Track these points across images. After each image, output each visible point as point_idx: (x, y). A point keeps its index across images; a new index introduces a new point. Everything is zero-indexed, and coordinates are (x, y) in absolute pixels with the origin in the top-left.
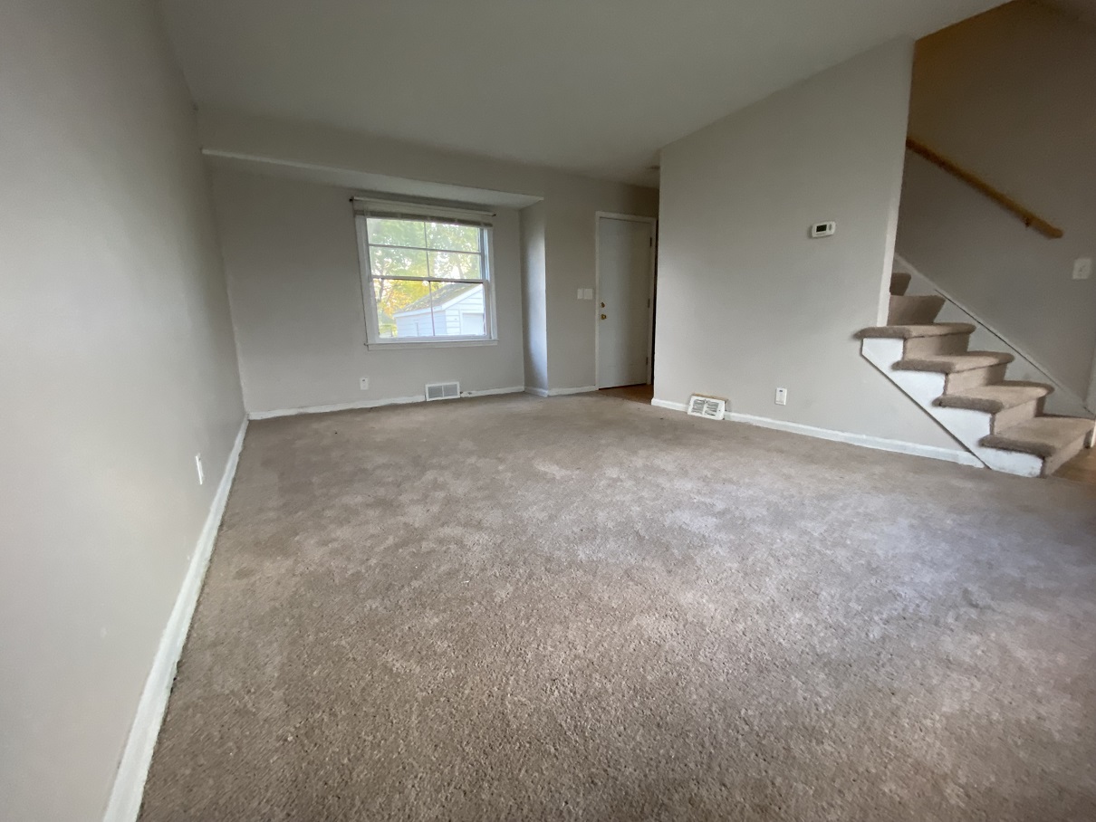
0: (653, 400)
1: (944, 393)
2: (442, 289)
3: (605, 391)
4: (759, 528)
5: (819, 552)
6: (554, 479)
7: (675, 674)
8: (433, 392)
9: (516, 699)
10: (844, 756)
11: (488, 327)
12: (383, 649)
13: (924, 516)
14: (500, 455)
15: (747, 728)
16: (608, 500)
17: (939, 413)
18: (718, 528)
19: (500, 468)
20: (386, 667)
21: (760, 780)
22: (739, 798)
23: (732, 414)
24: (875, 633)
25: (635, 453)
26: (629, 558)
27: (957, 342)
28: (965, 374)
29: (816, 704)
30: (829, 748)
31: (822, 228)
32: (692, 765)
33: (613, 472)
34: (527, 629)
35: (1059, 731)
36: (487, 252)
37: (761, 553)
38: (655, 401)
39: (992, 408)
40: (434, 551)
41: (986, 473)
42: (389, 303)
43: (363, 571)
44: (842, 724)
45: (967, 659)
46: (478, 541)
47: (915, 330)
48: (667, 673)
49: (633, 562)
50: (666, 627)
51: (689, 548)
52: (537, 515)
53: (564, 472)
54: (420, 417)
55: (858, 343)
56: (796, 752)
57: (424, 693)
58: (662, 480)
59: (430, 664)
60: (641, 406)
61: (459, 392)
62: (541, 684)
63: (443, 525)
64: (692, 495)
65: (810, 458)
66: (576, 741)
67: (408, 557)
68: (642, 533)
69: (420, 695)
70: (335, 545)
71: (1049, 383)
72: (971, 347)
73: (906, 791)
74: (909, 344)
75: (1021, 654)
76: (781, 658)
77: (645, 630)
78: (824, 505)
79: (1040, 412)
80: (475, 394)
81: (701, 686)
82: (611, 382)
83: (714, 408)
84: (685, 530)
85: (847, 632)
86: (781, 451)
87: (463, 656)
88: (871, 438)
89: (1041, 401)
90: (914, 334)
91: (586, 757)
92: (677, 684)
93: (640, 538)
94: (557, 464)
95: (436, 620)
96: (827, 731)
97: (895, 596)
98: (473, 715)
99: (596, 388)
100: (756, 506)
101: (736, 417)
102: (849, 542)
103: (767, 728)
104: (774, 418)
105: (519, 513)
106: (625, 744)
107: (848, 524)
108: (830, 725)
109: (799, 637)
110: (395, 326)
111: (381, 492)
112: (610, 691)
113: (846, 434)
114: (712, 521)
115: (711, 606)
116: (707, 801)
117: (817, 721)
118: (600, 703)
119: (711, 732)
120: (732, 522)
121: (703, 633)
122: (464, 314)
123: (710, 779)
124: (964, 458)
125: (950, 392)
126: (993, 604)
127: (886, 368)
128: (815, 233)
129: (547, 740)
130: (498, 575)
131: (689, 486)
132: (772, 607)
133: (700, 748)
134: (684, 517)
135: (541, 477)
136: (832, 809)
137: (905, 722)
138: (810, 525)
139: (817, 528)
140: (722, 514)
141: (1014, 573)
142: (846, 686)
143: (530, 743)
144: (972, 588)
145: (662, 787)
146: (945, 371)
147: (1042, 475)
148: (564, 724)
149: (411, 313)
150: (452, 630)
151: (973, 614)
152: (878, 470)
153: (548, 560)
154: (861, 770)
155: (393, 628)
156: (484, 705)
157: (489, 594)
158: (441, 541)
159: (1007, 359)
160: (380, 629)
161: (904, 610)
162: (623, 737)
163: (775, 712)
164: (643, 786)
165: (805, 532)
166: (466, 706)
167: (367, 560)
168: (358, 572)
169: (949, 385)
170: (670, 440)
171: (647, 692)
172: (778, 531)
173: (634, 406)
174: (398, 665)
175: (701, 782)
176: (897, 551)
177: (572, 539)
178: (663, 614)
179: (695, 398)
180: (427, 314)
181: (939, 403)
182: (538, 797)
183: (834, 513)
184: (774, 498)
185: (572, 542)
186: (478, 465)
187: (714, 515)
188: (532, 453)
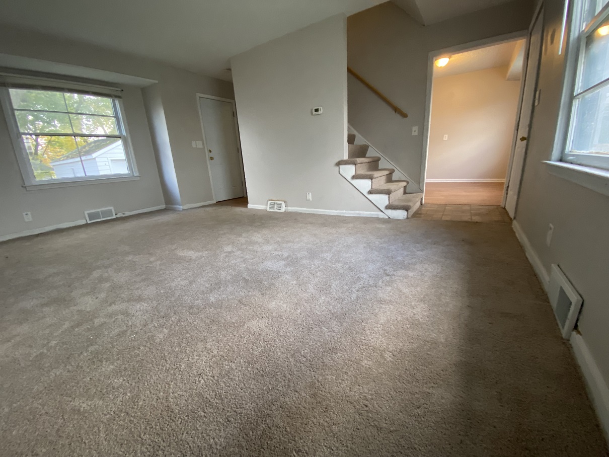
0: (248, 205)
1: (371, 188)
2: (91, 143)
3: (220, 203)
4: (304, 262)
5: (330, 267)
6: (191, 259)
7: (269, 346)
8: (91, 216)
9: (176, 394)
10: (346, 356)
11: (130, 167)
12: (70, 399)
13: (368, 242)
14: (151, 252)
15: (304, 359)
16: (226, 265)
17: (371, 197)
18: (285, 266)
19: (152, 259)
20: (74, 410)
21: (312, 382)
22: (304, 395)
23: (289, 208)
24: (354, 296)
25: (240, 235)
26: (241, 293)
27: (374, 165)
28: (379, 179)
29: (333, 337)
30: (340, 355)
31: (317, 110)
32: (280, 389)
33: (228, 249)
34: (180, 352)
35: (421, 318)
36: (120, 116)
37: (306, 273)
38: (250, 206)
39: (388, 192)
40: (105, 323)
41: (389, 221)
42: (45, 155)
43: (45, 351)
44: (344, 342)
45: (387, 298)
46: (139, 309)
47: (359, 160)
48: (264, 347)
49: (243, 294)
50: (262, 324)
51: (272, 279)
52: (181, 283)
53: (197, 254)
54: (83, 235)
55: (338, 168)
56: (327, 361)
57: (108, 416)
58: (256, 248)
59: (111, 396)
60: (242, 209)
61: (114, 214)
62: (192, 379)
63: (110, 305)
64: (272, 252)
65: (324, 225)
66: (217, 403)
67: (83, 333)
68: (247, 278)
69: (104, 419)
70: (18, 339)
71: (407, 179)
72: (380, 167)
73: (371, 362)
74: (357, 166)
75: (406, 290)
76: (317, 320)
77: (252, 329)
78: (331, 245)
79: (405, 193)
80: (128, 214)
81: (282, 347)
82: (223, 197)
83: (280, 206)
84: (270, 271)
85: (343, 299)
86: (311, 223)
87: (135, 383)
88: (347, 212)
89: (405, 187)
90: (358, 162)
91: (224, 409)
92: (270, 351)
93: (246, 280)
94: (193, 250)
95: (112, 367)
96: (338, 347)
97: (359, 279)
98: (146, 416)
99: (215, 202)
100: (302, 251)
101: (291, 209)
102: (341, 259)
103: (314, 356)
104: (307, 208)
105: (169, 285)
106: (245, 393)
107: (340, 251)
108: (339, 344)
109: (324, 308)
110: (54, 172)
111: (54, 293)
112: (234, 368)
113: (337, 211)
114: (282, 263)
115: (285, 305)
116: (289, 403)
117: (334, 344)
118: (229, 376)
119: (288, 368)
120: (292, 261)
121: (282, 320)
122: (111, 160)
123: (289, 391)
124: (381, 215)
125: (373, 187)
126: (394, 273)
127: (349, 178)
128: (314, 113)
129: (199, 410)
130: (156, 325)
131: (270, 248)
132: (312, 298)
133: (284, 378)
134: (268, 264)
135: (181, 260)
136: (343, 382)
137: (368, 332)
138: (325, 255)
139: (328, 256)
140: (287, 258)
141: (400, 258)
142: (345, 324)
143: (188, 416)
144: (386, 268)
145: (266, 406)
146: (371, 178)
147: (407, 218)
148: (208, 397)
149: (65, 162)
150: (125, 369)
151: (388, 278)
152: (351, 225)
153: (191, 307)
154: (353, 359)
155: (78, 383)
156: (154, 407)
157: (151, 338)
158: (110, 316)
159: (392, 172)
160: (66, 387)
161: (364, 284)
162: (243, 389)
163: (316, 347)
164: (256, 410)
165: (324, 259)
166: (140, 412)
167: (48, 343)
168: (41, 354)
169: (373, 184)
170: (259, 226)
171: (254, 361)
172: (312, 261)
173: (239, 210)
174: (84, 405)
175: (285, 395)
176: (360, 259)
177: (205, 291)
178: (261, 317)
179: (270, 202)
180: (78, 162)
181: (370, 192)
182: (196, 444)
183: (335, 248)
184: (310, 246)
185: (206, 293)
186: (134, 260)
187: (283, 260)
188: (174, 247)
